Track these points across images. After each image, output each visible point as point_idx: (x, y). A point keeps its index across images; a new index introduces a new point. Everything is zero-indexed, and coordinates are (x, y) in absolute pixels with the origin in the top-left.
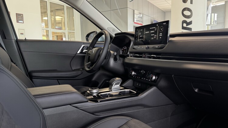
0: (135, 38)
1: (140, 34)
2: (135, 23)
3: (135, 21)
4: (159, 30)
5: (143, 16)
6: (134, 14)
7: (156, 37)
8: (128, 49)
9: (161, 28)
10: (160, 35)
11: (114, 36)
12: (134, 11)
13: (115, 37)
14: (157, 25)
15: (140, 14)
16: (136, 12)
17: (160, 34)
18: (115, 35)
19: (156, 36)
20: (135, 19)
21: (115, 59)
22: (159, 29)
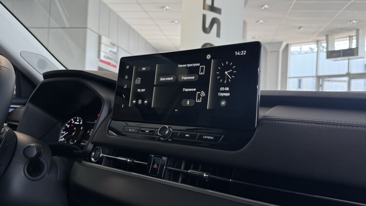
0: (118, 95)
1: (138, 81)
2: (101, 61)
3: (102, 58)
4: (215, 75)
5: (118, 51)
6: (100, 43)
7: (205, 99)
8: (88, 126)
9: (228, 68)
10: (222, 94)
11: (41, 78)
12: (100, 37)
13: (43, 84)
14: (209, 57)
15: (113, 45)
16: (104, 39)
17: (222, 89)
18: (46, 75)
19: (203, 94)
20: (102, 54)
21: (34, 168)
22: (216, 70)
